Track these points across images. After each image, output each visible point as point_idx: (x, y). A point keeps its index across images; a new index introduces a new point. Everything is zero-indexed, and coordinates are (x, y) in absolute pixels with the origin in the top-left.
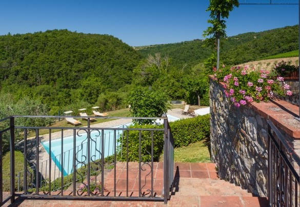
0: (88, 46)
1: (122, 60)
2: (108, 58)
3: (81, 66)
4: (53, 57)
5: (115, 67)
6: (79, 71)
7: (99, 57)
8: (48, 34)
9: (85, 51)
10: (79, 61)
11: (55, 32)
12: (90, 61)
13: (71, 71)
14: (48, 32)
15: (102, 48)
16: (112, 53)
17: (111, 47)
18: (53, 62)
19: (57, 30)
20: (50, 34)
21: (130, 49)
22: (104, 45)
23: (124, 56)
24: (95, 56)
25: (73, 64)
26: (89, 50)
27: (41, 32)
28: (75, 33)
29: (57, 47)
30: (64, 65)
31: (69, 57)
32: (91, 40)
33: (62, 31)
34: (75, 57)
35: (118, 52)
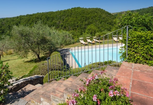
0: (89, 14)
1: (106, 19)
2: (98, 19)
3: (87, 23)
4: (75, 19)
5: (102, 23)
6: (86, 25)
7: (94, 18)
8: (72, 10)
9: (88, 16)
10: (86, 21)
11: (75, 9)
12: (91, 20)
13: (82, 25)
14: (72, 8)
15: (96, 14)
16: (100, 16)
17: (100, 13)
18: (75, 21)
19: (75, 8)
20: (73, 9)
21: (110, 14)
22: (96, 13)
23: (107, 17)
24: (92, 18)
25: (83, 22)
26: (89, 15)
27: (69, 9)
28: (83, 8)
29: (76, 15)
30: (79, 22)
31: (81, 19)
32: (90, 11)
33: (77, 8)
34: (83, 19)
35: (104, 16)
